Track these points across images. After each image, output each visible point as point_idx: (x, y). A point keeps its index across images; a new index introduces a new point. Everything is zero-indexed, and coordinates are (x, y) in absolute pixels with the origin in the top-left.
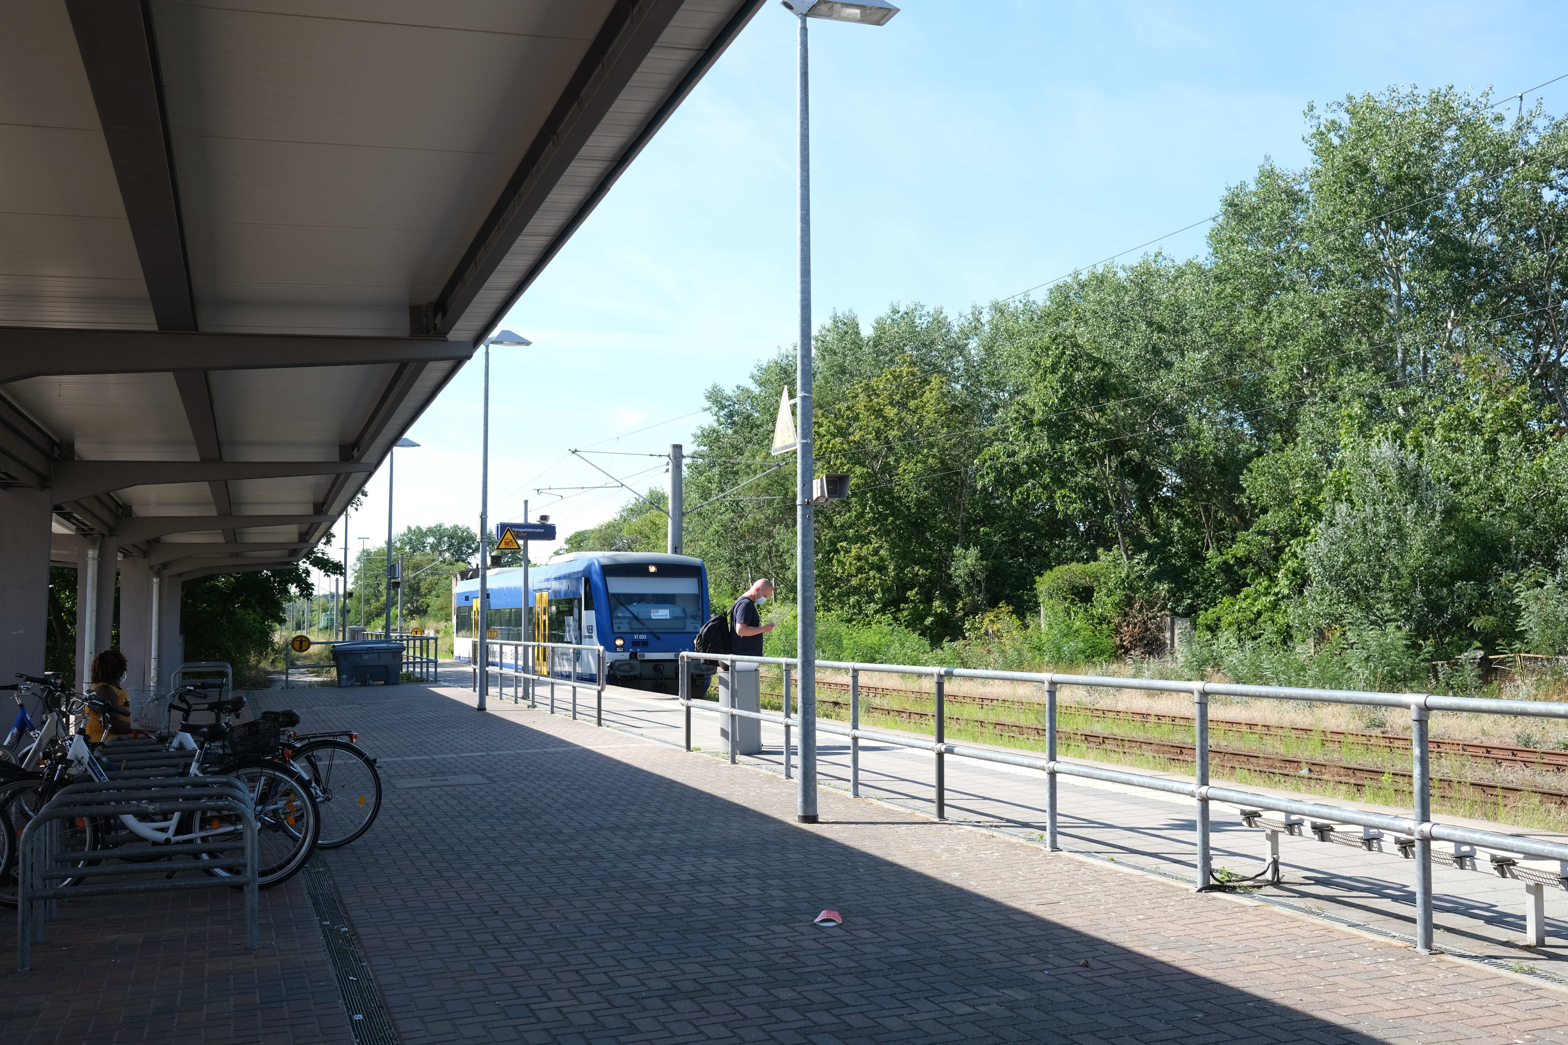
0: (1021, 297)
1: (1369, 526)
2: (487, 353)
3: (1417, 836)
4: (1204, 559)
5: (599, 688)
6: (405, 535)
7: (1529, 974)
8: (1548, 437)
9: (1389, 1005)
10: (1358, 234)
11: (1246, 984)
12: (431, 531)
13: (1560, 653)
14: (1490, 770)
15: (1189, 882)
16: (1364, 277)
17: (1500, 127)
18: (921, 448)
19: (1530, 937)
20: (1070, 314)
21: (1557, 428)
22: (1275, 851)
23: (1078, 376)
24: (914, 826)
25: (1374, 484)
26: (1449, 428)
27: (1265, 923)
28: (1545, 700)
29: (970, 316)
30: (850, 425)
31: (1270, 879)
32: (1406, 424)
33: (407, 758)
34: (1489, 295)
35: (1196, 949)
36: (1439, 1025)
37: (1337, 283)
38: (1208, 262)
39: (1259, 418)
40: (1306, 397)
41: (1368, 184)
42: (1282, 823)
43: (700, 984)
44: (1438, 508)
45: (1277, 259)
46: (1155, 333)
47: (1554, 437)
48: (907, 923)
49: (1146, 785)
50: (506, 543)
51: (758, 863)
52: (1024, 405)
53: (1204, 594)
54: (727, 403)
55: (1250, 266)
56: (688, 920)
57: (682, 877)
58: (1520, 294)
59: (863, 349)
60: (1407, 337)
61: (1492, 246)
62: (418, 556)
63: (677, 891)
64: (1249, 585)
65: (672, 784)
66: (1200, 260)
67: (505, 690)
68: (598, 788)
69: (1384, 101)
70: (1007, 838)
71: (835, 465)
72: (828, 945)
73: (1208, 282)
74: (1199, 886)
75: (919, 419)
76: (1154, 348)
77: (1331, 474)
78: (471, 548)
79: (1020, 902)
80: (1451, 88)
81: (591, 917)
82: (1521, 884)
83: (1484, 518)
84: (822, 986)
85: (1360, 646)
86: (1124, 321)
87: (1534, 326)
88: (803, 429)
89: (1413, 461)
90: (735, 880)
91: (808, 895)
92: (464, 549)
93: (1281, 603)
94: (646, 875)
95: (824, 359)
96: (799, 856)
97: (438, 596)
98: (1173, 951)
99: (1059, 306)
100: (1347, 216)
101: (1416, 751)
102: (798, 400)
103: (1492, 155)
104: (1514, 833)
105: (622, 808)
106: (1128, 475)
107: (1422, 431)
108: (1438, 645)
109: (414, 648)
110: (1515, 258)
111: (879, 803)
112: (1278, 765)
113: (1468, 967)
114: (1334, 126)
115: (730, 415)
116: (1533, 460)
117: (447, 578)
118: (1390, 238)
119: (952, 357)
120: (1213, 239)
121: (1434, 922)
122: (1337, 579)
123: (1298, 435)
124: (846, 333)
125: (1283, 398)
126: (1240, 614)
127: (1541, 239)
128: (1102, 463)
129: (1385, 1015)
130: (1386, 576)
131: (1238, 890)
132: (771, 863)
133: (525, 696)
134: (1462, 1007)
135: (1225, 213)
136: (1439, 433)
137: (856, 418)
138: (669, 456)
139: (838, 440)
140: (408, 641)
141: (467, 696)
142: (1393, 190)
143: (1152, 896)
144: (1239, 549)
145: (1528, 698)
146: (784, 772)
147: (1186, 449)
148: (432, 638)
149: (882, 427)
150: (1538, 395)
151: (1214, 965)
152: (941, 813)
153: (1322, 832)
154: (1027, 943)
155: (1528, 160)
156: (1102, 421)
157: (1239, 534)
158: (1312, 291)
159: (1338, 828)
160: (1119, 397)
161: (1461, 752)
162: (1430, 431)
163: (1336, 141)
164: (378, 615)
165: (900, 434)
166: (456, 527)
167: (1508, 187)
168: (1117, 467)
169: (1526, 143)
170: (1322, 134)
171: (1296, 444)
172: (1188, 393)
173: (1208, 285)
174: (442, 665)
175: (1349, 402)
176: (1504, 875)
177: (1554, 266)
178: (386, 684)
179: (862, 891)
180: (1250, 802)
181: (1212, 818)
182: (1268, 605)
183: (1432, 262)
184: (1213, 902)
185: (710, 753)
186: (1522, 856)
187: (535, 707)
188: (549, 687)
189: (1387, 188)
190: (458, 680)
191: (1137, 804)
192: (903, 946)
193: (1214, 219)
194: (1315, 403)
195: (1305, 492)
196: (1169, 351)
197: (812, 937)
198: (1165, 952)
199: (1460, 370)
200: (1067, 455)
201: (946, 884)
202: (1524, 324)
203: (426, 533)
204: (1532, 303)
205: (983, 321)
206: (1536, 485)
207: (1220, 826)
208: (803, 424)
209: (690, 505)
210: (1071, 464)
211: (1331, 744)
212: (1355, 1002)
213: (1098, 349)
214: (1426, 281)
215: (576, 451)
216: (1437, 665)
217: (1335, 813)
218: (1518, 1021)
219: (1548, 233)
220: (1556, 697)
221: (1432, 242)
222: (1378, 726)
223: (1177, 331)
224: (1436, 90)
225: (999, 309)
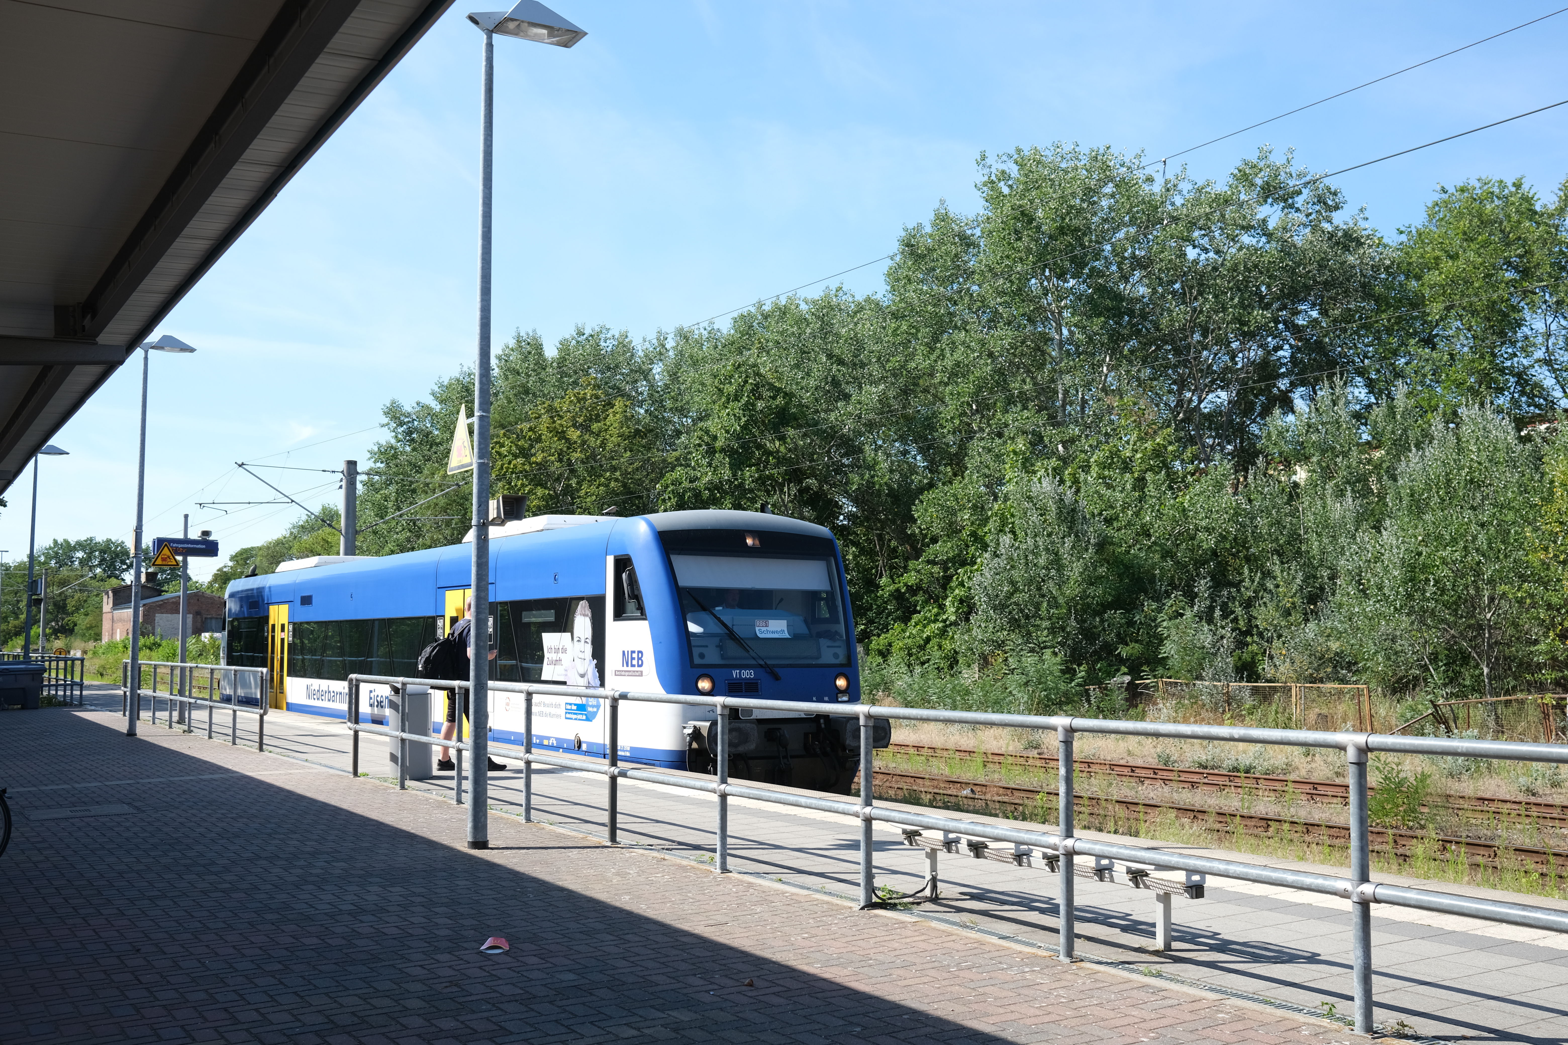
0: (706, 324)
1: (1030, 557)
2: (146, 358)
3: (1061, 851)
4: (878, 586)
5: (262, 711)
6: (50, 548)
7: (1156, 977)
8: (1189, 477)
9: (1032, 1012)
10: (1024, 279)
11: (902, 997)
12: (80, 545)
13: (1197, 678)
14: (1133, 788)
15: (853, 900)
16: (1030, 320)
17: (1151, 187)
18: (603, 471)
19: (1159, 943)
20: (753, 344)
21: (1197, 470)
22: (934, 868)
23: (760, 405)
24: (586, 850)
25: (1035, 518)
26: (1103, 466)
27: (923, 938)
28: (1183, 722)
29: (655, 341)
30: (532, 446)
31: (929, 895)
32: (1065, 461)
33: (43, 788)
34: (1140, 342)
35: (857, 965)
36: (1076, 1028)
37: (1004, 325)
38: (886, 299)
39: (931, 451)
40: (975, 432)
41: (1034, 233)
42: (941, 841)
43: (359, 1017)
44: (1092, 541)
45: (950, 299)
46: (835, 365)
47: (1195, 477)
48: (575, 948)
49: (813, 806)
50: (163, 559)
51: (425, 890)
52: (707, 432)
53: (877, 620)
54: (407, 420)
55: (925, 305)
56: (348, 951)
57: (344, 907)
58: (1167, 343)
59: (547, 370)
60: (1067, 379)
61: (1143, 297)
62: (64, 571)
63: (338, 921)
64: (919, 612)
65: (336, 812)
66: (879, 296)
67: (158, 714)
68: (256, 817)
69: (1049, 156)
70: (679, 861)
71: (516, 485)
72: (493, 972)
73: (885, 318)
74: (862, 904)
75: (602, 442)
76: (833, 379)
77: (996, 507)
78: (125, 564)
79: (689, 924)
80: (1108, 148)
81: (243, 951)
82: (1152, 894)
83: (1132, 551)
84: (485, 1014)
85: (1019, 671)
86: (805, 352)
87: (1179, 373)
88: (480, 449)
89: (1070, 496)
90: (400, 908)
91: (475, 923)
92: (118, 564)
93: (948, 629)
94: (305, 906)
95: (507, 378)
96: (468, 883)
97: (87, 615)
98: (835, 968)
99: (743, 335)
100: (1015, 262)
101: (1062, 771)
102: (475, 420)
103: (1144, 213)
104: (1150, 846)
105: (282, 836)
106: (806, 504)
107: (1079, 468)
108: (1091, 671)
109: (57, 669)
110: (1163, 310)
111: (552, 827)
112: (943, 785)
113: (1104, 972)
114: (1004, 176)
115: (409, 433)
116: (1176, 498)
117: (97, 595)
118: (1053, 285)
119: (636, 381)
120: (891, 277)
121: (1075, 931)
122: (1001, 608)
123: (966, 468)
124: (530, 353)
125: (954, 433)
126: (910, 640)
127: (1185, 294)
128: (781, 491)
129: (1028, 1021)
130: (1045, 605)
131: (899, 907)
132: (438, 891)
133: (181, 721)
134: (1098, 1011)
135: (902, 253)
136: (1094, 470)
137: (539, 439)
138: (342, 472)
139: (520, 460)
140: (50, 662)
141: (116, 721)
142: (1056, 240)
143: (817, 915)
144: (911, 578)
145: (1169, 721)
146: (455, 797)
147: (862, 479)
148: (78, 659)
149: (565, 449)
150: (1181, 438)
151: (873, 980)
152: (613, 837)
153: (977, 849)
154: (693, 964)
155: (1175, 219)
156: (782, 449)
157: (911, 564)
158: (982, 331)
159: (992, 845)
160: (799, 426)
161: (1108, 772)
162: (1086, 468)
163: (1006, 190)
164: (17, 634)
165: (583, 456)
166: (109, 541)
167: (1157, 244)
168: (795, 495)
169: (1173, 204)
170: (992, 182)
171: (963, 478)
172: (865, 425)
173: (885, 321)
174: (90, 687)
175: (1013, 438)
176: (1137, 887)
177: (1196, 319)
178: (23, 708)
179: (530, 916)
180: (911, 822)
181: (875, 838)
182: (936, 631)
183: (1090, 310)
184: (874, 919)
185: (379, 778)
186: (1153, 867)
187: (190, 731)
188: (208, 711)
189: (1051, 237)
190: (108, 703)
191: (806, 825)
192: (570, 971)
193: (892, 259)
194: (983, 439)
195: (972, 523)
196: (847, 383)
197: (478, 965)
198: (827, 969)
199: (1115, 412)
200: (747, 482)
201: (616, 908)
202: (1170, 371)
203: (74, 547)
204: (1177, 352)
205: (668, 346)
206: (1178, 522)
207: (883, 846)
208: (480, 443)
209: (365, 522)
210: (751, 491)
211: (991, 765)
212: (1001, 1010)
213: (779, 379)
214: (1085, 327)
215: (243, 464)
216: (1089, 689)
217: (988, 830)
218: (1145, 1021)
219: (1191, 288)
220: (1192, 719)
221: (1090, 291)
222: (1035, 748)
223: (855, 364)
224: (1096, 149)
225: (684, 335)
